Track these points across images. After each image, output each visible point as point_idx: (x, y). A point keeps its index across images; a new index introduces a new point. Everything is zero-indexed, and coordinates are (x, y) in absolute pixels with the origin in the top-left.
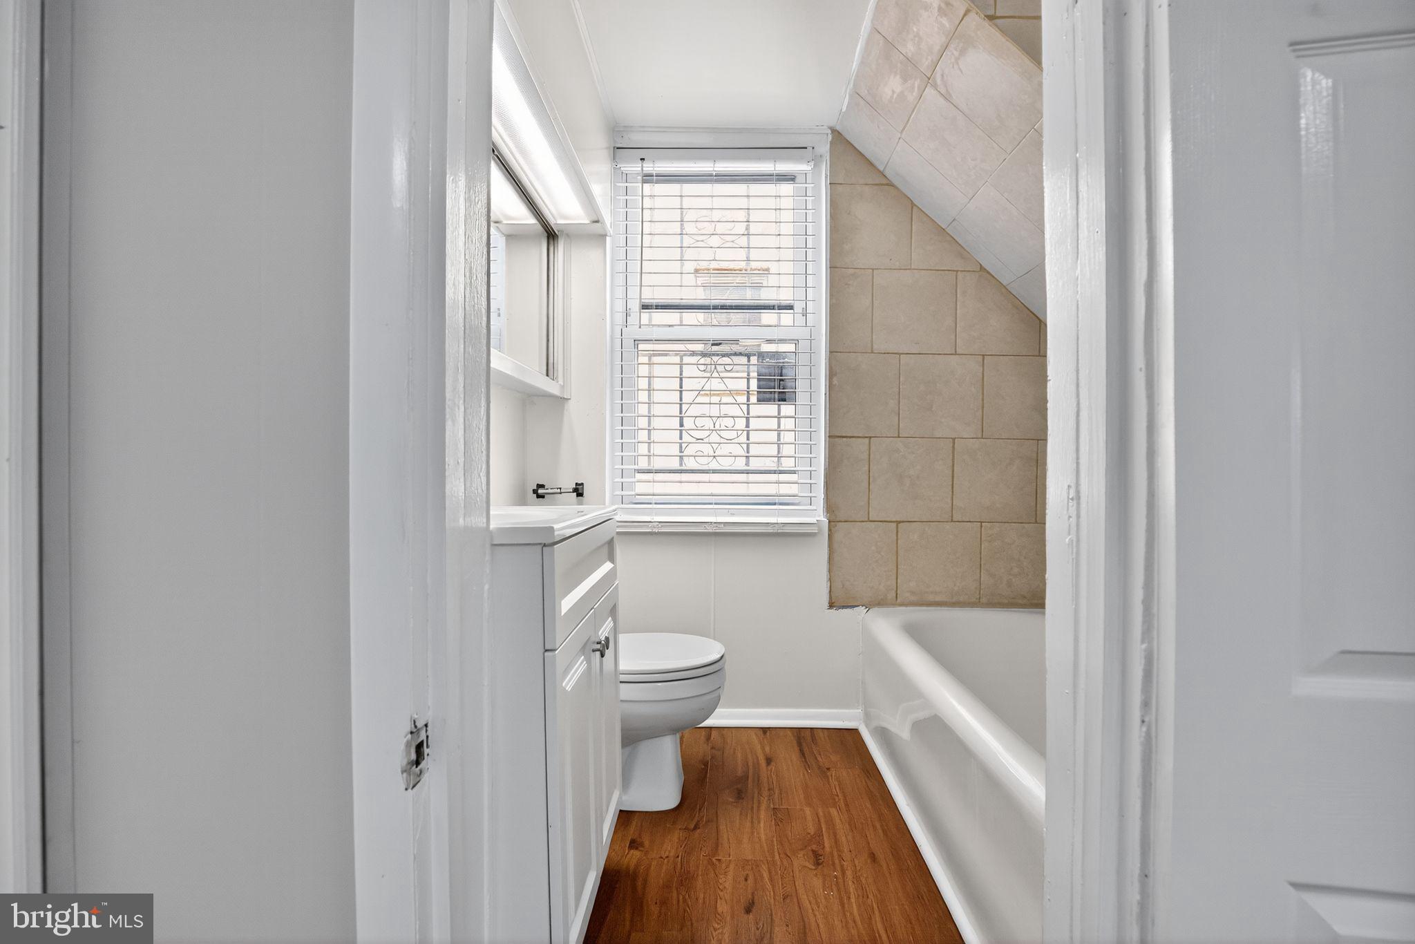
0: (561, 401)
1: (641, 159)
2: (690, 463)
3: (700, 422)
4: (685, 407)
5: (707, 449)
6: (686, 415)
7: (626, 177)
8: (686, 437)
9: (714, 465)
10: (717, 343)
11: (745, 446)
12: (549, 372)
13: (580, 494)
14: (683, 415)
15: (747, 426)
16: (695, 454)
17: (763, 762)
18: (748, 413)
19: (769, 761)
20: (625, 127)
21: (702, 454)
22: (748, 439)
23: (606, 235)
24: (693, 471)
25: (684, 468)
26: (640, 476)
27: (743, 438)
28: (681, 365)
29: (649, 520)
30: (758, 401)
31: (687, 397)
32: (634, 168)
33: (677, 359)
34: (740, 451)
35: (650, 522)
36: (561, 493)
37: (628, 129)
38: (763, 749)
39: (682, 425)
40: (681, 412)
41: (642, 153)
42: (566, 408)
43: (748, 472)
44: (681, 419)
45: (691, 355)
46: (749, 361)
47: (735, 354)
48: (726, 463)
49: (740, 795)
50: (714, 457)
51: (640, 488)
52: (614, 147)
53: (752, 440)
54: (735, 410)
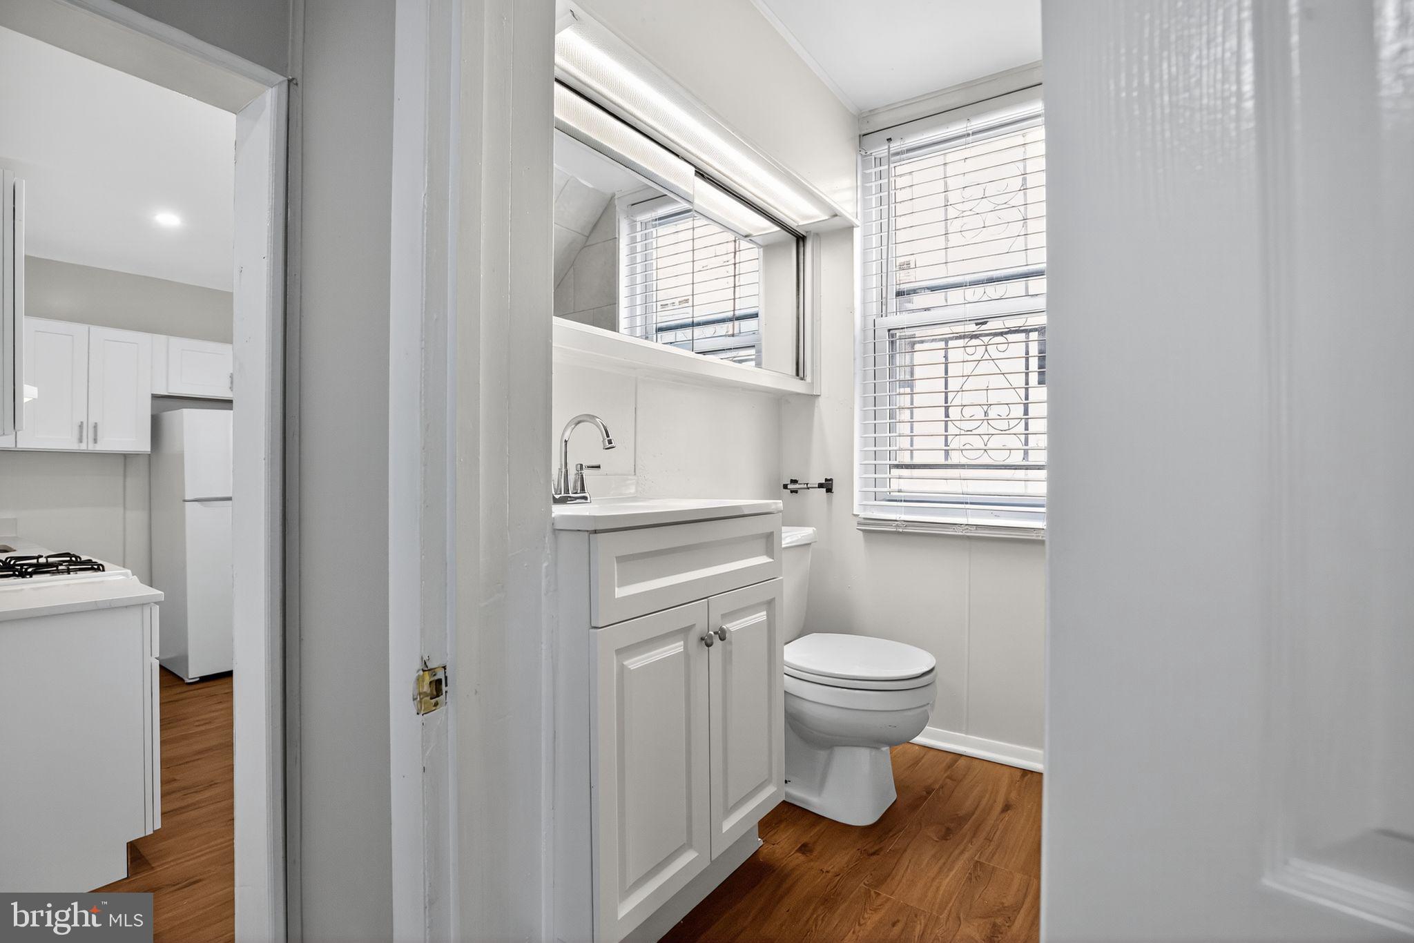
0: (812, 398)
1: (888, 140)
2: (955, 458)
3: (968, 412)
4: (950, 396)
5: (978, 442)
6: (952, 404)
7: (880, 161)
8: (952, 429)
9: (985, 460)
10: (981, 322)
11: (1023, 438)
12: (799, 372)
13: (829, 490)
14: (949, 404)
15: (1026, 413)
16: (963, 448)
17: (999, 807)
18: (1027, 398)
19: (1007, 807)
20: (870, 111)
21: (970, 447)
22: (1027, 429)
23: (853, 227)
24: (962, 466)
25: (949, 462)
26: (895, 472)
27: (1021, 428)
28: (946, 349)
29: (894, 518)
30: (1039, 383)
31: (954, 384)
32: (882, 151)
33: (942, 344)
34: (1016, 443)
35: (896, 521)
36: (808, 488)
37: (873, 112)
38: (1008, 793)
39: (947, 415)
40: (946, 402)
41: (888, 134)
42: (816, 405)
43: (1027, 468)
44: (947, 408)
45: (957, 338)
46: (1028, 337)
47: (1011, 332)
48: (999, 457)
49: (947, 834)
50: (985, 450)
51: (895, 484)
52: (860, 136)
53: (1031, 429)
54: (1011, 396)
